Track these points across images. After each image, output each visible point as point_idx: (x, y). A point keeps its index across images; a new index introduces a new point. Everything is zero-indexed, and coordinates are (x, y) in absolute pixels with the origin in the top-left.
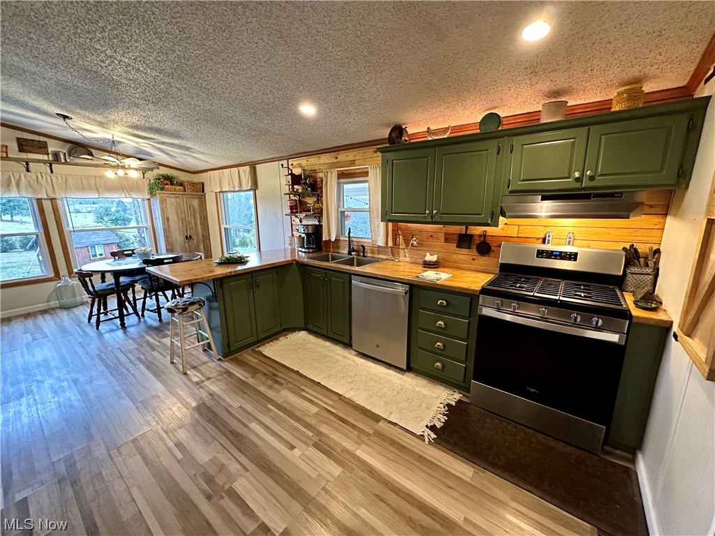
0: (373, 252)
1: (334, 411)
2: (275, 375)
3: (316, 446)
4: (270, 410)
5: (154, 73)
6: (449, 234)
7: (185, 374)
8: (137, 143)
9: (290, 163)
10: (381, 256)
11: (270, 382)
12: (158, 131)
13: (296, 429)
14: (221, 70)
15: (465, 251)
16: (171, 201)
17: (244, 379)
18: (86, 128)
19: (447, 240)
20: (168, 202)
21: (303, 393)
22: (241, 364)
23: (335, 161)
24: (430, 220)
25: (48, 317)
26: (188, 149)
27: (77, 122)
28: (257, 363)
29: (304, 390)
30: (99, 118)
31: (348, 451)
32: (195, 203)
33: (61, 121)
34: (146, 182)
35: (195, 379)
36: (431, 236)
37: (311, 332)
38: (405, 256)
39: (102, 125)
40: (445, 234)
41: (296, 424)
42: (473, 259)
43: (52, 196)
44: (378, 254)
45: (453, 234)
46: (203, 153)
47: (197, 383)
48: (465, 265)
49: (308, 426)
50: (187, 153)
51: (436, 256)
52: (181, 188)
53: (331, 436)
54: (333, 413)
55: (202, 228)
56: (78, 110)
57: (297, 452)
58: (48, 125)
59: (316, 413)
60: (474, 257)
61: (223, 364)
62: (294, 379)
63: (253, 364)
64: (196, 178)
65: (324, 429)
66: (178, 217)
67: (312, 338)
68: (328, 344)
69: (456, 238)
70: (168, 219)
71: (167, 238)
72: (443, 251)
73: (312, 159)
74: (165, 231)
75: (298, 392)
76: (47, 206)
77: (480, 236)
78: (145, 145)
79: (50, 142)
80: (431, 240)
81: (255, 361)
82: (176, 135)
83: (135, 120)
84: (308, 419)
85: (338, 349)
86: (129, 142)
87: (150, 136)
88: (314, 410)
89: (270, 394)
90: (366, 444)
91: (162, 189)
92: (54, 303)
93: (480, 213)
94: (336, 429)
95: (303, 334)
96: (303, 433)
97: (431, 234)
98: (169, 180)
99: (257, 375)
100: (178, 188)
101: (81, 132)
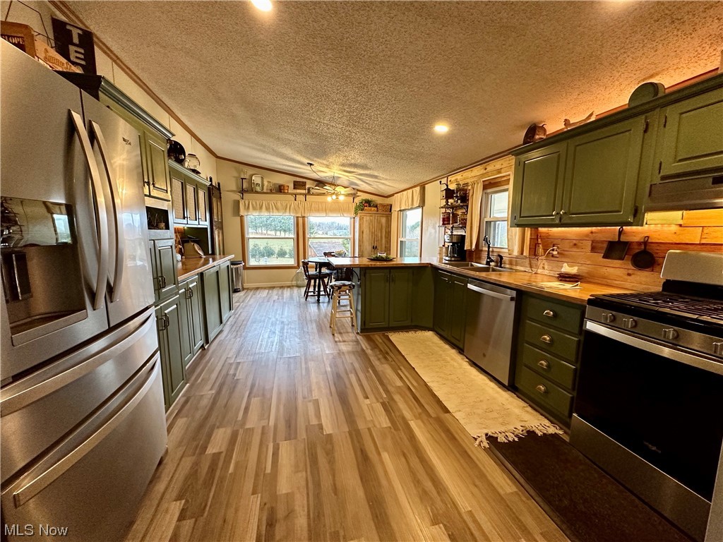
0: (511, 263)
1: (413, 390)
2: (387, 353)
3: (383, 404)
4: (368, 372)
5: (341, 126)
6: (597, 242)
7: (333, 335)
8: (347, 176)
9: (449, 180)
10: (518, 268)
11: (380, 356)
12: (355, 166)
13: (377, 389)
14: (372, 114)
15: (617, 263)
16: (367, 218)
17: (365, 348)
18: (322, 170)
19: (594, 249)
20: (365, 219)
21: (399, 372)
22: (369, 339)
23: (485, 172)
24: (557, 222)
25: (289, 289)
26: (376, 177)
27: (317, 167)
28: (381, 343)
29: (401, 369)
30: (325, 162)
31: (403, 418)
32: (383, 220)
33: (308, 167)
34: (354, 205)
35: (337, 339)
36: (575, 245)
37: (438, 334)
38: (543, 268)
39: (327, 166)
40: (593, 242)
41: (379, 387)
42: (629, 275)
43: (303, 215)
44: (516, 265)
45: (602, 242)
46: (386, 179)
47: (336, 342)
48: (617, 282)
49: (387, 391)
50: (376, 180)
51: (576, 268)
52: (375, 209)
53: (399, 404)
54: (411, 390)
55: (386, 241)
56: (315, 159)
57: (367, 401)
58: (306, 171)
59: (399, 387)
60: (630, 272)
61: (359, 337)
62: (399, 361)
63: (377, 343)
64: (387, 201)
65: (397, 398)
66: (370, 231)
67: (436, 339)
68: (447, 347)
69: (605, 245)
70: (363, 232)
71: (360, 246)
72: (588, 263)
73: (466, 174)
74: (359, 241)
75: (396, 369)
76: (300, 220)
77: (639, 243)
78: (353, 178)
79: (308, 181)
80: (575, 250)
81: (380, 341)
82: (364, 167)
83: (341, 160)
84: (390, 388)
85: (453, 352)
86: (344, 178)
87: (352, 170)
88: (399, 383)
89: (376, 363)
90: (423, 422)
91: (362, 210)
92: (294, 283)
93: (617, 209)
94: (406, 402)
95: (430, 334)
96: (380, 393)
97: (575, 242)
98: (368, 202)
99: (376, 350)
100: (373, 209)
101: (319, 174)
